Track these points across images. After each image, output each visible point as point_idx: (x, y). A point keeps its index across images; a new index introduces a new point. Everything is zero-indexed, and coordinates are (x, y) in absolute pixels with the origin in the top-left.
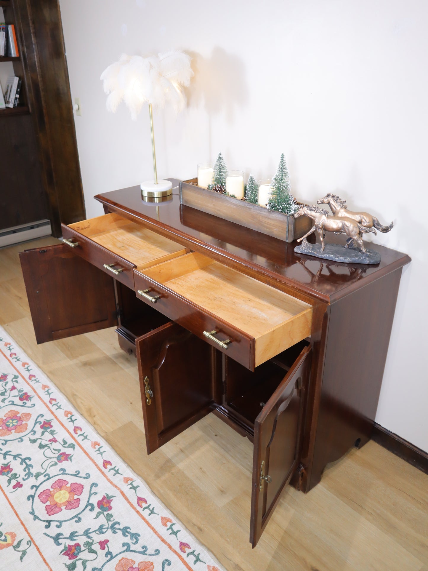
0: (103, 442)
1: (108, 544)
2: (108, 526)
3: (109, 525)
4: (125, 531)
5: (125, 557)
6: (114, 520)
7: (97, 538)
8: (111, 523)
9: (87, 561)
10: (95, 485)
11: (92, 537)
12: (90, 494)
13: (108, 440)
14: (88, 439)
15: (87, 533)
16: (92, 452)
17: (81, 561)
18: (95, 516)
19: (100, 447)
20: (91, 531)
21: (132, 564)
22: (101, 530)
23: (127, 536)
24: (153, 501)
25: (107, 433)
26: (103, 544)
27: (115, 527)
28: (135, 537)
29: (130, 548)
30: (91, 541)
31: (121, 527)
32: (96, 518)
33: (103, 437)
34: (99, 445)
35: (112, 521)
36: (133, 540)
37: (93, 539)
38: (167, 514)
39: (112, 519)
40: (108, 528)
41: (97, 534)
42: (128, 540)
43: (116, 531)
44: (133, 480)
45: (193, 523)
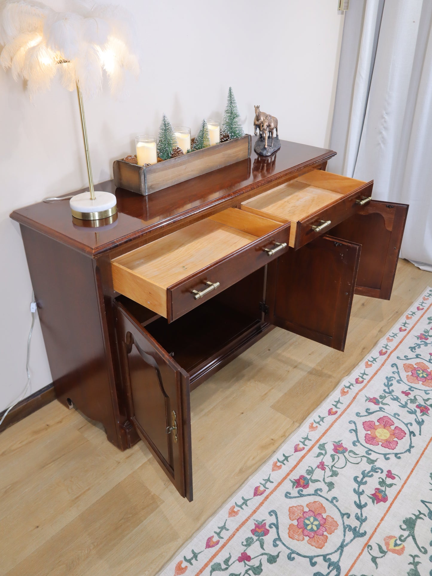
0: (310, 420)
2: (391, 395)
3: (389, 396)
4: (388, 385)
5: (407, 381)
6: (383, 394)
7: (404, 399)
8: (387, 395)
9: (424, 400)
10: (358, 414)
11: (405, 402)
12: (369, 415)
13: (304, 419)
14: (308, 436)
15: (404, 406)
16: (324, 426)
17: (426, 402)
18: (387, 406)
19: (315, 422)
20: (400, 405)
21: (410, 376)
22: (397, 399)
23: (391, 383)
24: (356, 373)
25: (294, 422)
26: (407, 394)
27: (388, 392)
28: (389, 379)
29: (399, 380)
30: (409, 401)
31: (386, 388)
32: (388, 405)
33: (300, 424)
34: (312, 424)
35: (384, 394)
36: (392, 379)
37: (406, 401)
38: (362, 365)
39: (383, 395)
40: (392, 396)
41: (400, 400)
42: (394, 382)
43: (391, 390)
44: (344, 388)
45: (361, 352)
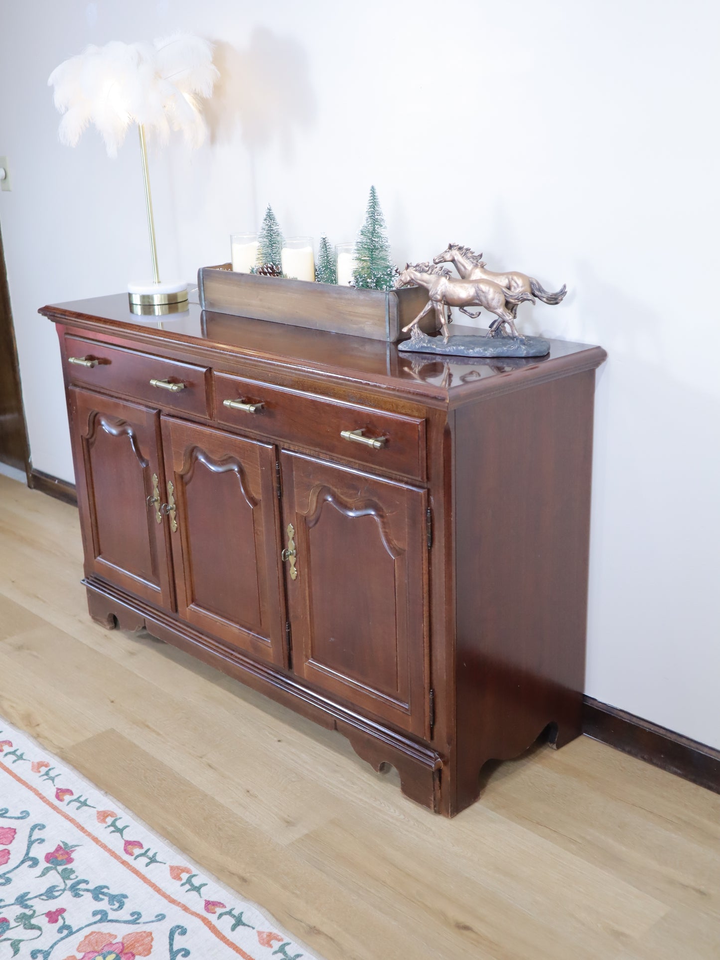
0: (55, 762)
1: (65, 915)
2: (65, 887)
3: (66, 885)
4: (98, 893)
5: (97, 930)
6: (77, 877)
7: (42, 907)
8: (69, 883)
9: (21, 941)
10: (39, 827)
11: (32, 906)
12: (29, 841)
13: (64, 757)
14: (25, 760)
15: (22, 900)
16: (35, 780)
17: (10, 942)
18: (39, 874)
19: (50, 770)
20: (29, 896)
21: (111, 940)
22: (50, 894)
23: (102, 900)
24: (154, 843)
25: (62, 748)
26: (53, 917)
27: (78, 887)
28: (119, 900)
29: (107, 917)
30: (28, 912)
31: (91, 886)
32: (41, 876)
33: (56, 754)
34: (46, 766)
35: (74, 879)
36: (114, 905)
37: (33, 908)
38: (180, 860)
39: (72, 876)
40: (64, 890)
41: (43, 899)
42: (104, 905)
43: (81, 893)
44: (116, 816)
45: (229, 872)
